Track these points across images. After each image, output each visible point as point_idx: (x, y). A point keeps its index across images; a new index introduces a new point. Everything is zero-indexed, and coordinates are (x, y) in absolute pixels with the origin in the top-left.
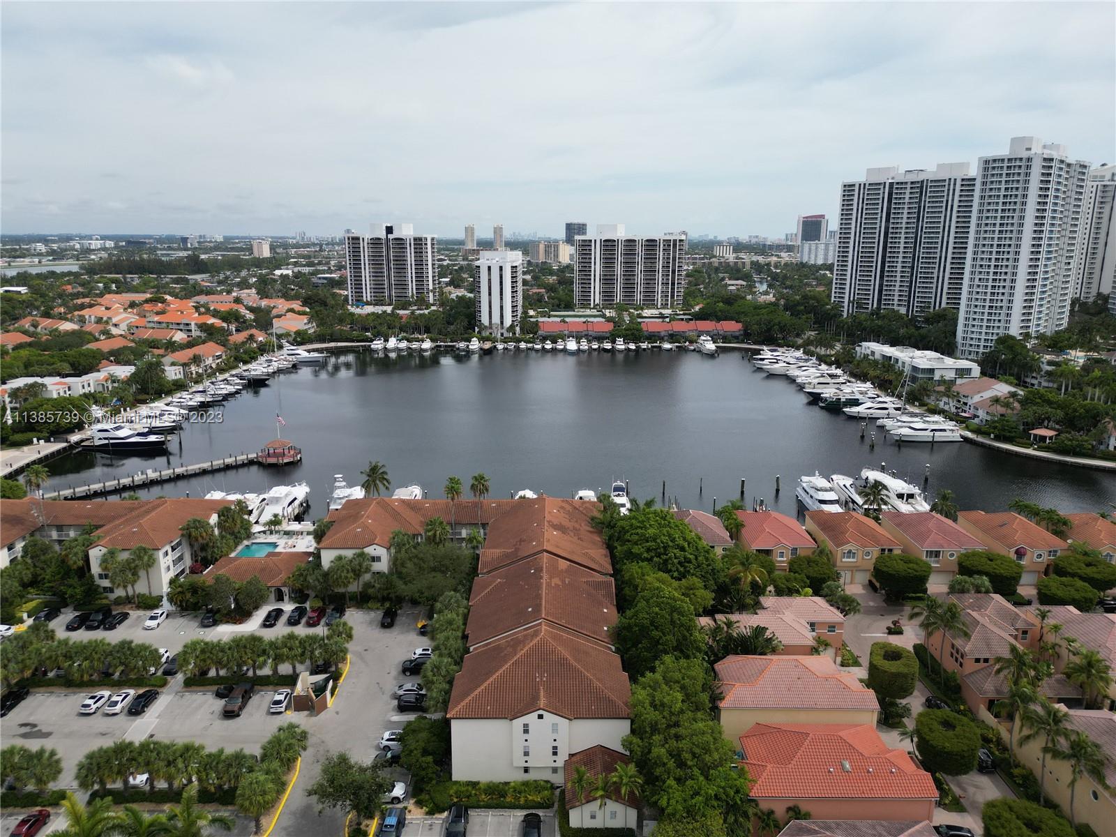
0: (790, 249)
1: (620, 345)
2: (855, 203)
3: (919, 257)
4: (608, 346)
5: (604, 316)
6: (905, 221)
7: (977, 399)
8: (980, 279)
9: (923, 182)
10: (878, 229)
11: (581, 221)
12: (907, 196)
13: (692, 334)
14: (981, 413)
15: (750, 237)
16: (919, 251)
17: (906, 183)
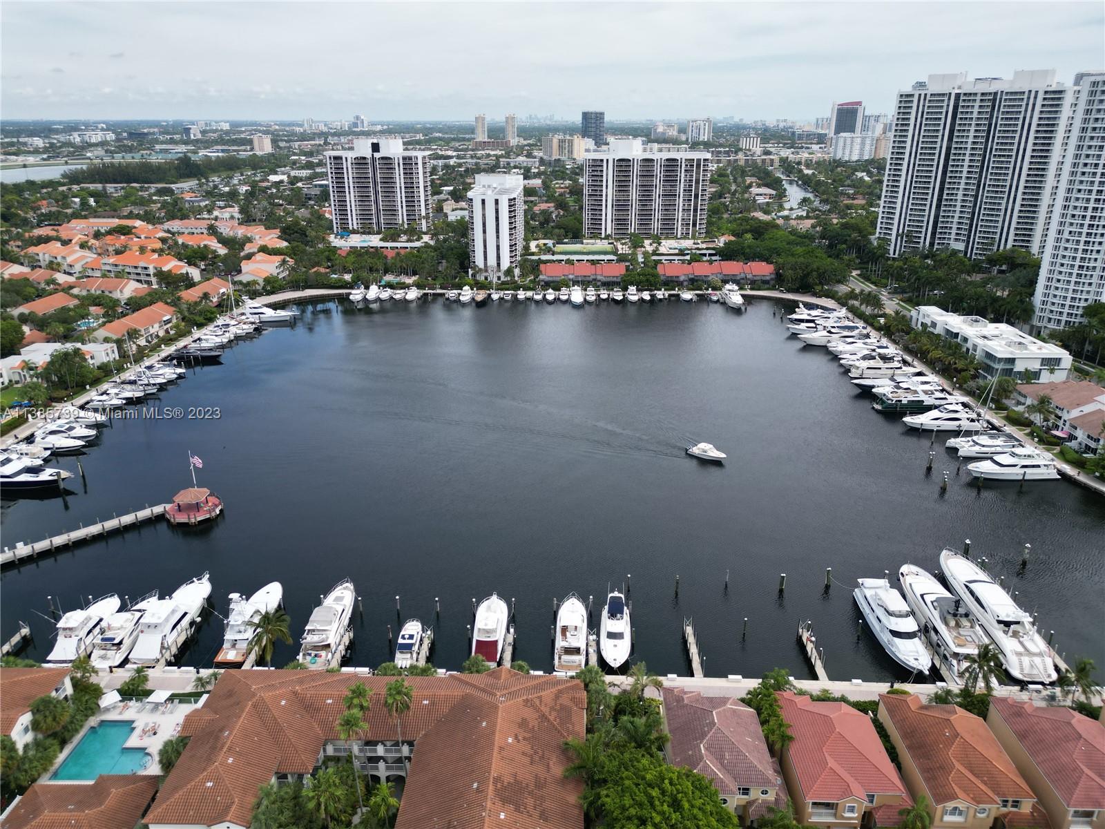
0: (821, 139)
1: (633, 294)
2: (913, 117)
3: (985, 185)
4: (618, 296)
5: (615, 252)
6: (971, 140)
7: (1075, 413)
8: (1070, 232)
9: (996, 94)
10: (938, 149)
11: (598, 110)
12: (976, 110)
13: (716, 279)
14: (1080, 434)
15: (778, 121)
16: (986, 178)
17: (975, 94)
